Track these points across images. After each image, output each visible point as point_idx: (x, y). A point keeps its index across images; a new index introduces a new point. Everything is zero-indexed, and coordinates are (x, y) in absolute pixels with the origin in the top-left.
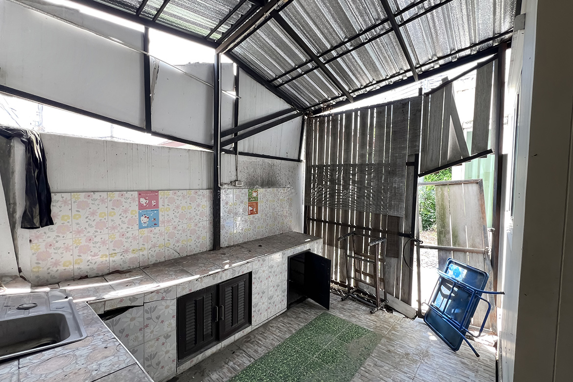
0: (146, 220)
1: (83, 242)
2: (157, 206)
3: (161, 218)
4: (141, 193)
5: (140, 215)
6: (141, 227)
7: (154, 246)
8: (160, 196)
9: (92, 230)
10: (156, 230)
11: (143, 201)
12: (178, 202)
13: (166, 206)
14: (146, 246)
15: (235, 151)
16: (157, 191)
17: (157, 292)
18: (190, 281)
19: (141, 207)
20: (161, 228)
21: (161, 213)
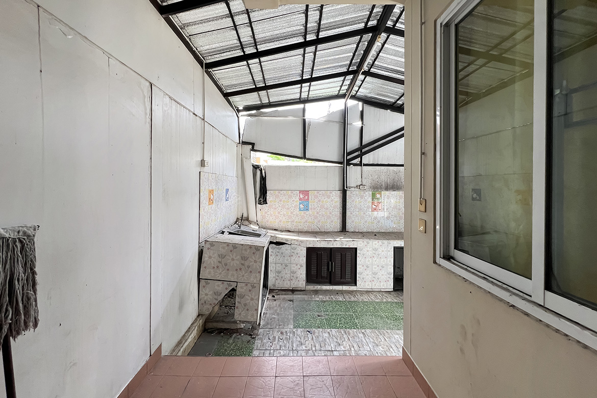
0: (302, 206)
1: (277, 214)
2: (308, 199)
3: (310, 206)
4: (300, 192)
5: (300, 204)
6: (300, 210)
7: (306, 222)
8: (310, 194)
9: (280, 208)
10: (307, 213)
11: (302, 196)
12: (320, 198)
13: (313, 200)
14: (302, 221)
15: (360, 164)
16: (308, 191)
17: (297, 240)
18: (314, 241)
19: (300, 199)
20: (310, 212)
21: (310, 204)
